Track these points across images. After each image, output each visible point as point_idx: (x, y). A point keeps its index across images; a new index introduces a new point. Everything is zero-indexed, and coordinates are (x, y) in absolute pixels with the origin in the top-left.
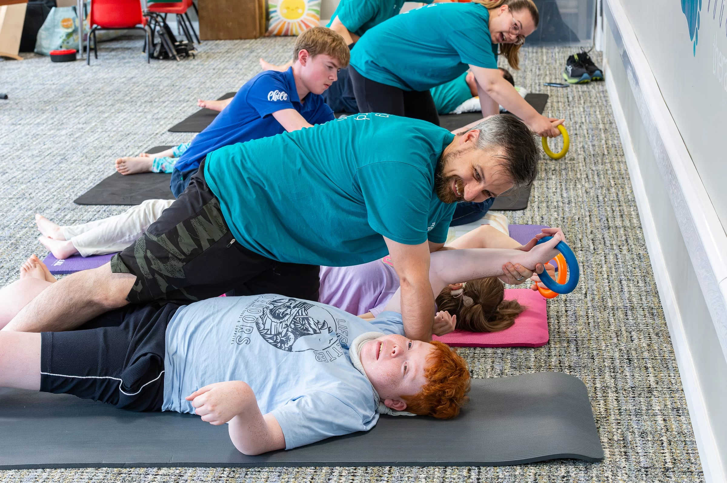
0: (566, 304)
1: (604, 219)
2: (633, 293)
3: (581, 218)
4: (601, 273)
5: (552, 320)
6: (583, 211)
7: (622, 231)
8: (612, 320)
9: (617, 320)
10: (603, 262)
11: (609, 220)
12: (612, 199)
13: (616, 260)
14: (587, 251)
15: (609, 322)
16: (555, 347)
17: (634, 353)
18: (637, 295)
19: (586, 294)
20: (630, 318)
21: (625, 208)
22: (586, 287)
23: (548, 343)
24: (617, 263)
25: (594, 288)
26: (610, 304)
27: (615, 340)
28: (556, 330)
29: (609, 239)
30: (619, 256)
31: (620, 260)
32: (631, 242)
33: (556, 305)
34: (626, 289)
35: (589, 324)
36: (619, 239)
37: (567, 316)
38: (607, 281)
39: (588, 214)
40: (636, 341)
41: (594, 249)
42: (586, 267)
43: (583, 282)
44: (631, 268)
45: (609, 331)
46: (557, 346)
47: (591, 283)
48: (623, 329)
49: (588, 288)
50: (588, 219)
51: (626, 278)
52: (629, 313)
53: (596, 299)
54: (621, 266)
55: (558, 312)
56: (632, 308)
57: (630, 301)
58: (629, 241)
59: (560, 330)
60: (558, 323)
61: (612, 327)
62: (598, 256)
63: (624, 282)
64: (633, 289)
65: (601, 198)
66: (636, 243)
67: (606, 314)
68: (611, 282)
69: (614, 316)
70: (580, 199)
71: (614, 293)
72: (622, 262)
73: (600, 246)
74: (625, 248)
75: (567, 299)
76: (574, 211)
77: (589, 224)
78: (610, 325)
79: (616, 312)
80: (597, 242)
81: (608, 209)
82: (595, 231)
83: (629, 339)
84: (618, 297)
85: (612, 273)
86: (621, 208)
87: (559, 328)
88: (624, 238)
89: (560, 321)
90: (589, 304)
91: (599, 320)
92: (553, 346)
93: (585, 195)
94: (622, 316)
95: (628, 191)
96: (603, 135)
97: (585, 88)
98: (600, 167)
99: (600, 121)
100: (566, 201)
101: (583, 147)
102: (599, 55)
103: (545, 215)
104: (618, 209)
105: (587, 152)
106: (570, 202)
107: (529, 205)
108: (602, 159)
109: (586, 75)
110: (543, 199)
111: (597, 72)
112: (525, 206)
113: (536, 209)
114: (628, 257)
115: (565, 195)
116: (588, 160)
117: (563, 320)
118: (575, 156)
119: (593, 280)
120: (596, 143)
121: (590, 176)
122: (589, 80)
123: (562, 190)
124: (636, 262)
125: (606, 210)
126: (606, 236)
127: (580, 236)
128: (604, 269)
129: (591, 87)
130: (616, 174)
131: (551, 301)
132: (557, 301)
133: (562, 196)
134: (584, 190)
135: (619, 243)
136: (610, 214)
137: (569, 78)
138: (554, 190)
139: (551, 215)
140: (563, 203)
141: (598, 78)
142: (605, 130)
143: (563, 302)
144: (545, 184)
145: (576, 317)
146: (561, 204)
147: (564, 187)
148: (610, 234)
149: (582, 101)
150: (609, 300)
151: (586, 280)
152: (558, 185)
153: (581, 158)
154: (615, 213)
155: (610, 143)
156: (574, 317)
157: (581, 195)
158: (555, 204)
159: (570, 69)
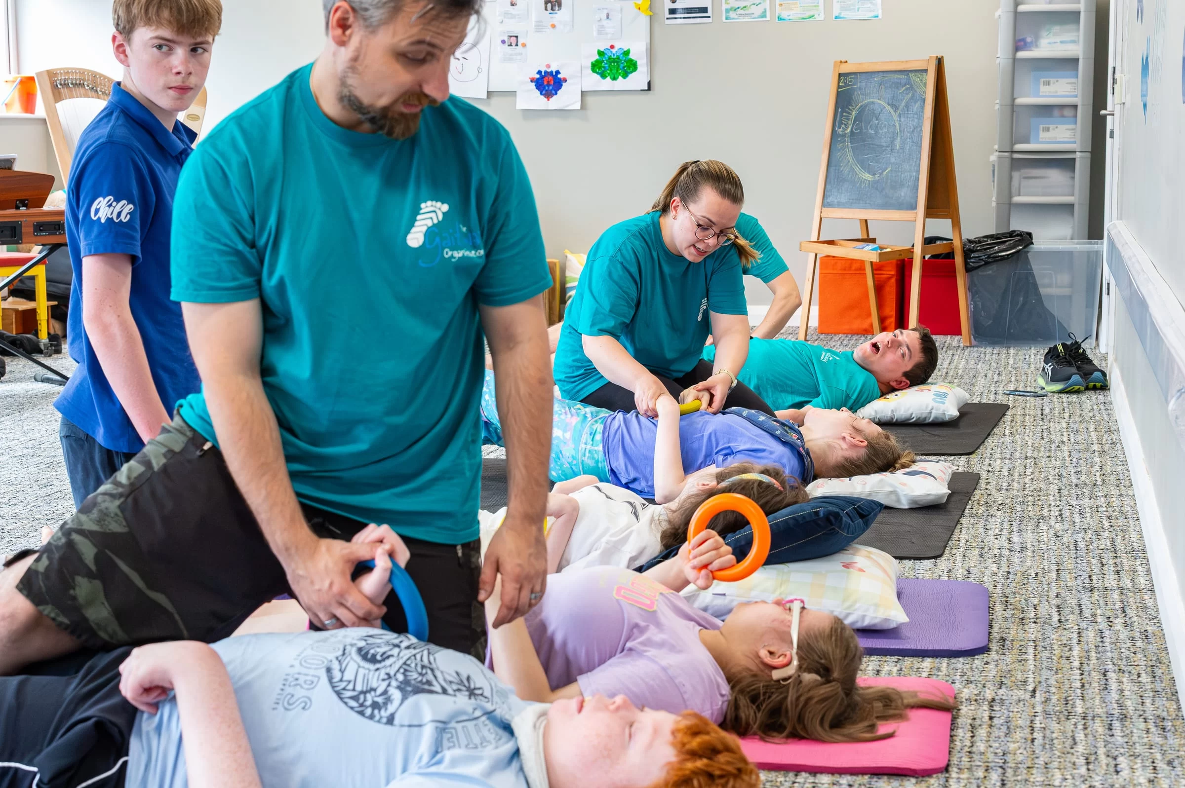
0: (992, 706)
1: (1085, 576)
2: (1127, 693)
3: (1040, 574)
4: (1068, 658)
5: (960, 732)
6: (1045, 563)
7: (1116, 596)
8: (1080, 736)
9: (1090, 737)
10: (1075, 641)
11: (1094, 577)
12: (1101, 547)
13: (1099, 639)
14: (1045, 623)
15: (1074, 739)
16: (959, 778)
18: (1134, 697)
19: (1034, 691)
20: (1117, 732)
21: (1125, 561)
22: (1037, 680)
23: (946, 769)
24: (1101, 644)
25: (1052, 681)
26: (1079, 710)
27: (1083, 770)
28: (966, 749)
29: (1090, 606)
30: (1107, 633)
31: (1107, 640)
32: (1131, 612)
33: (973, 707)
34: (1114, 686)
35: (1033, 740)
36: (1110, 607)
37: (991, 726)
38: (1078, 672)
39: (1054, 568)
40: (1125, 773)
41: (1060, 621)
42: (1039, 648)
43: (1030, 672)
44: (1128, 652)
45: (1073, 754)
46: (962, 776)
47: (1045, 674)
48: (1101, 751)
49: (1040, 682)
50: (1054, 575)
51: (1116, 668)
52: (1117, 724)
53: (1053, 701)
54: (1108, 649)
55: (974, 719)
56: (1124, 718)
57: (1121, 705)
58: (1128, 611)
59: (974, 749)
60: (972, 737)
61: (1080, 748)
62: (1065, 632)
63: (1112, 675)
64: (1127, 686)
65: (1082, 545)
66: (1140, 614)
67: (1069, 725)
68: (1086, 673)
69: (1086, 728)
70: (1044, 546)
71: (1090, 692)
72: (1111, 643)
73: (1072, 617)
74: (1119, 622)
75: (997, 698)
76: (1029, 563)
77: (1054, 584)
78: (1075, 744)
79: (1092, 722)
80: (1066, 611)
81: (1094, 561)
82: (1064, 593)
83: (1112, 769)
84: (1098, 697)
85: (1089, 660)
86: (1118, 561)
87: (972, 746)
88: (1118, 605)
89: (977, 733)
90: (1039, 709)
91: (1054, 735)
92: (954, 775)
93: (1052, 540)
94: (1100, 730)
95: (1134, 536)
96: (1097, 459)
97: (1074, 398)
98: (1086, 502)
99: (1095, 441)
100: (1017, 547)
101: (1059, 474)
102: (1105, 358)
103: (975, 567)
104: (1111, 562)
105: (1065, 481)
106: (1023, 549)
107: (947, 551)
108: (1091, 492)
109: (1076, 378)
110: (974, 544)
111: (1097, 374)
112: (938, 553)
113: (959, 559)
114: (1124, 634)
115: (1016, 539)
116: (1065, 492)
117: (982, 732)
118: (1042, 485)
119: (1050, 669)
120: (1082, 469)
121: (1066, 513)
122: (1082, 388)
123: (1011, 532)
124: (1139, 644)
125: (1089, 563)
126: (1085, 601)
127: (1036, 601)
128: (1076, 652)
129: (1083, 397)
130: (1113, 511)
131: (964, 700)
132: (976, 700)
133: (1010, 541)
134: (1052, 532)
135: (1109, 614)
136: (1096, 569)
137: (1047, 383)
138: (997, 531)
139: (986, 568)
140: (1011, 551)
141: (1098, 385)
142: (1102, 452)
143: (986, 703)
144: (981, 525)
145: (1008, 728)
146: (1006, 552)
147: (1015, 528)
148: (1093, 600)
149: (1066, 415)
150: (1079, 702)
151: (1038, 669)
152: (1006, 525)
153: (1054, 489)
154: (1105, 568)
155: (1109, 469)
156: (1004, 729)
157: (1046, 540)
158: (996, 551)
159: (1049, 368)
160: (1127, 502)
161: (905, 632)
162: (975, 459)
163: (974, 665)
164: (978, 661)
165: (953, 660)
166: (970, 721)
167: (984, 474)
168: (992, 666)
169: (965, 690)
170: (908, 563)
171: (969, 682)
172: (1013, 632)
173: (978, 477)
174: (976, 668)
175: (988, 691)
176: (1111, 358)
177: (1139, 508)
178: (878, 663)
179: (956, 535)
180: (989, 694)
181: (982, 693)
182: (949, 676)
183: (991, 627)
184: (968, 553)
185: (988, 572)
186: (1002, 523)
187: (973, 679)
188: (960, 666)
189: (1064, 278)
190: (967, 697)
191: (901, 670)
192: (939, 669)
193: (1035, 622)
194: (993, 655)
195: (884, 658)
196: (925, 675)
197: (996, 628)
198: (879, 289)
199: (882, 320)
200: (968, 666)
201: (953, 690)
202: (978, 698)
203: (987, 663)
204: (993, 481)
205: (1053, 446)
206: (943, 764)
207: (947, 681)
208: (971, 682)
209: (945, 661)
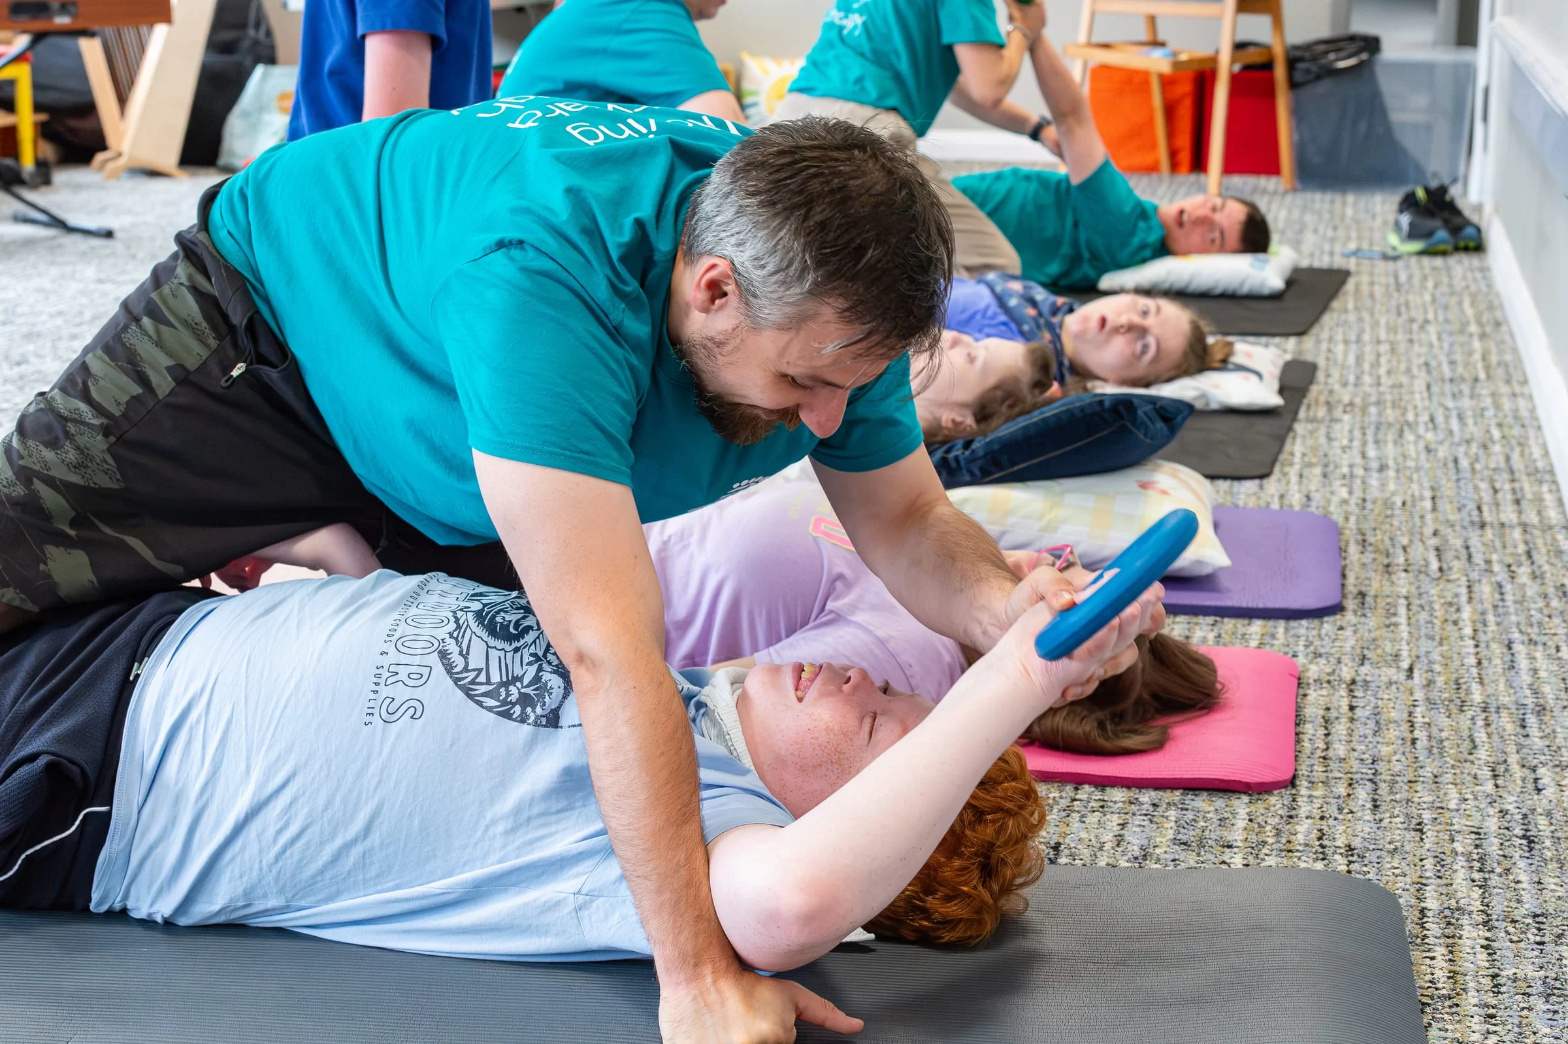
0: (1351, 691)
1: (1472, 506)
2: (1542, 674)
3: (1409, 503)
4: (1455, 623)
5: (1308, 728)
6: (1415, 487)
7: (1517, 534)
8: (1481, 736)
9: (1495, 738)
10: (1464, 598)
11: (1485, 509)
12: (1492, 465)
13: (1497, 596)
14: (1420, 572)
15: (1473, 741)
16: (1310, 796)
17: (1542, 822)
18: (1554, 680)
19: (1411, 670)
20: (1534, 731)
21: (1526, 486)
22: (1413, 654)
23: (1292, 782)
24: (1500, 604)
25: (1436, 656)
26: (1477, 697)
27: (1489, 787)
28: (1319, 753)
29: (1482, 549)
30: (1508, 588)
31: (1509, 598)
32: (1540, 558)
33: (1324, 692)
34: (1523, 664)
35: (1414, 741)
36: (1509, 550)
37: (1352, 720)
38: (1472, 642)
39: (1428, 494)
40: (1550, 792)
41: (1441, 569)
42: (1414, 608)
43: (1404, 643)
44: (1539, 616)
45: (1472, 763)
46: (1315, 793)
47: (1425, 645)
48: (1513, 759)
49: (1418, 657)
50: (1428, 504)
51: (1525, 638)
52: (1532, 720)
53: (1439, 684)
54: (1512, 610)
55: (1328, 709)
56: (1541, 710)
57: (1536, 693)
58: (1536, 557)
59: (1330, 753)
60: (1327, 735)
61: (1482, 754)
62: (1449, 586)
63: (1518, 648)
64: (1542, 663)
65: (1464, 463)
66: (1553, 560)
67: (1464, 721)
68: (1483, 645)
69: (1488, 725)
70: (1411, 464)
71: (1490, 671)
72: (1515, 602)
73: (1456, 564)
74: (1524, 572)
75: (1358, 679)
76: (1392, 487)
77: (1429, 517)
78: (1475, 747)
79: (1496, 716)
80: (1448, 556)
81: (1483, 486)
82: (1445, 530)
83: (1530, 786)
84: (1502, 680)
85: (1485, 625)
86: (1517, 485)
87: (1327, 749)
88: (1521, 549)
89: (1333, 731)
90: (1419, 695)
91: (1444, 735)
92: (1304, 792)
93: (1423, 456)
94: (1510, 728)
95: (1537, 453)
96: (1477, 345)
97: (1438, 261)
98: (1466, 403)
99: (1472, 320)
100: (1375, 465)
101: (1427, 364)
102: (1479, 208)
103: (1317, 491)
104: (1507, 486)
105: (1435, 373)
106: (1382, 468)
107: (1277, 469)
108: (1473, 388)
109: (1442, 234)
110: (1314, 460)
111: (1469, 231)
112: (1267, 470)
113: (1294, 479)
114: (1532, 590)
115: (1372, 452)
116: (1435, 389)
117: (1340, 729)
118: (1404, 379)
119: (1432, 638)
120: (1458, 357)
121: (1440, 419)
122: (1449, 248)
123: (1364, 444)
124: (1555, 603)
125: (1476, 488)
126: (1475, 542)
127: (1405, 541)
128: (1466, 613)
129: (1452, 260)
130: (1506, 416)
131: (1311, 681)
132: (1329, 682)
133: (1364, 455)
134: (1421, 445)
135: (1510, 560)
136: (1487, 496)
137: (1403, 240)
138: (1345, 442)
139: (1332, 493)
140: (1366, 469)
141: (1472, 244)
142: (1483, 336)
143: (1344, 686)
144: (1322, 431)
145: (1377, 722)
146: (1359, 472)
147: (1370, 438)
148: (1485, 540)
149: (1430, 284)
150: (1475, 687)
151: (1414, 638)
152: (1357, 434)
153: (1420, 384)
154: (1499, 496)
155: (1494, 359)
156: (1371, 724)
157: (1414, 455)
158: (1345, 470)
159: (1405, 220)
160: (1522, 403)
161: (1224, 581)
162: (1308, 342)
163: (1323, 632)
164: (1328, 625)
165: (1293, 624)
166: (1322, 712)
167: (1322, 363)
168: (1348, 632)
169: (1313, 667)
170: (1224, 485)
171: (1317, 655)
172: (1375, 584)
173: (1312, 368)
174: (1327, 635)
175: (1345, 669)
176: (1488, 209)
177: (1541, 413)
178: (1187, 626)
179: (1288, 447)
180: (1347, 673)
181: (1337, 672)
182: (1288, 646)
183: (1344, 576)
184: (1306, 472)
185: (1335, 500)
186: (1351, 431)
187: (1322, 651)
188: (1302, 631)
189: (1420, 100)
190: (1316, 677)
191: (1219, 636)
192: (1273, 636)
193: (1406, 571)
194: (1349, 617)
195: (1194, 620)
196: (1254, 644)
197: (1351, 579)
198: (1170, 111)
199: (1173, 154)
200: (1314, 632)
201: (1295, 666)
202: (1332, 678)
203: (1341, 628)
204: (1336, 374)
205: (1415, 327)
206: (1289, 776)
207: (1286, 653)
208: (1320, 655)
209: (1281, 626)
